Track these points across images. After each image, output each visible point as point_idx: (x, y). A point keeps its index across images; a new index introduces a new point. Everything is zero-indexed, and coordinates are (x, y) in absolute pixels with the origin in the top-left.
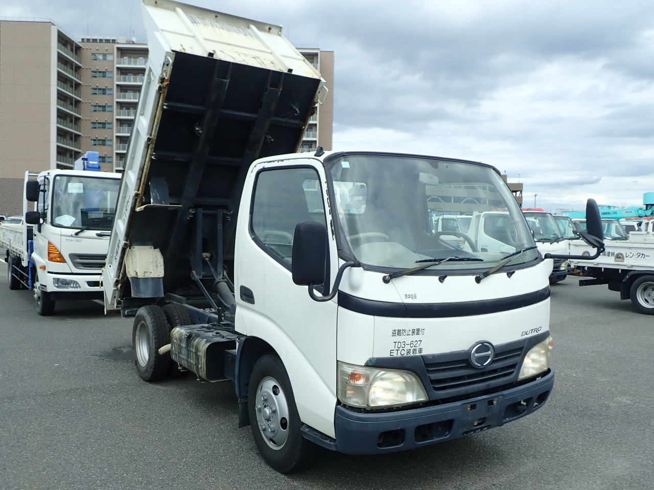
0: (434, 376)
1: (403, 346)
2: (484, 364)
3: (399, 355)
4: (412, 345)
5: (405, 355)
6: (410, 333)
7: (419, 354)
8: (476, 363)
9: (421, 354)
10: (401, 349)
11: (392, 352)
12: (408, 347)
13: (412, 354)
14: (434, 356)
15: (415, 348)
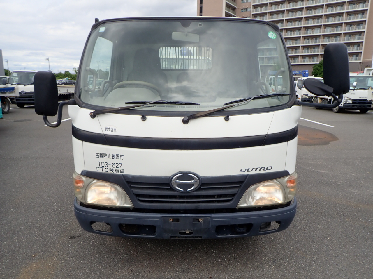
0: (136, 191)
1: (107, 166)
2: (188, 190)
3: (104, 171)
4: (114, 166)
5: (109, 172)
6: (111, 157)
7: (121, 173)
8: (177, 188)
9: (123, 174)
10: (105, 167)
11: (98, 168)
12: (111, 167)
13: (114, 172)
14: (134, 177)
15: (117, 168)
